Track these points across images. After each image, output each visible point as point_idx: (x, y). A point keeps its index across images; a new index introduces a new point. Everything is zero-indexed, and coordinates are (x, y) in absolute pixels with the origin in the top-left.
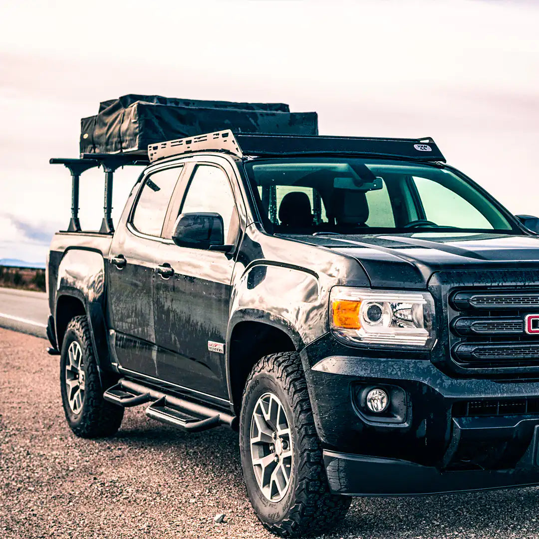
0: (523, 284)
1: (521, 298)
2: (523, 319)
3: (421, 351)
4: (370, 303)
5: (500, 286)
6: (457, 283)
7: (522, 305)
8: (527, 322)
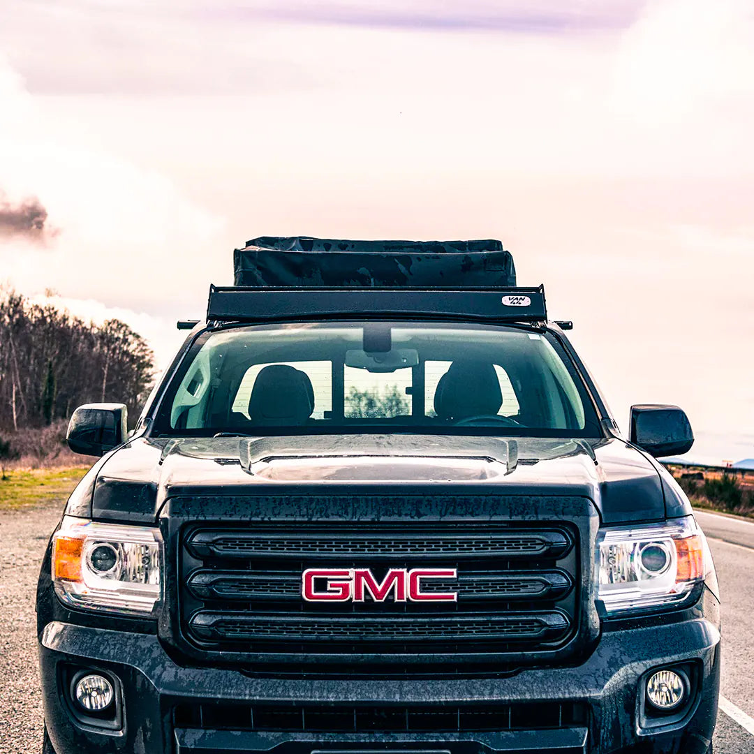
0: (306, 519)
1: (301, 542)
2: (301, 575)
3: (146, 619)
4: (98, 542)
5: (266, 522)
6: (194, 516)
7: (302, 553)
8: (304, 581)
